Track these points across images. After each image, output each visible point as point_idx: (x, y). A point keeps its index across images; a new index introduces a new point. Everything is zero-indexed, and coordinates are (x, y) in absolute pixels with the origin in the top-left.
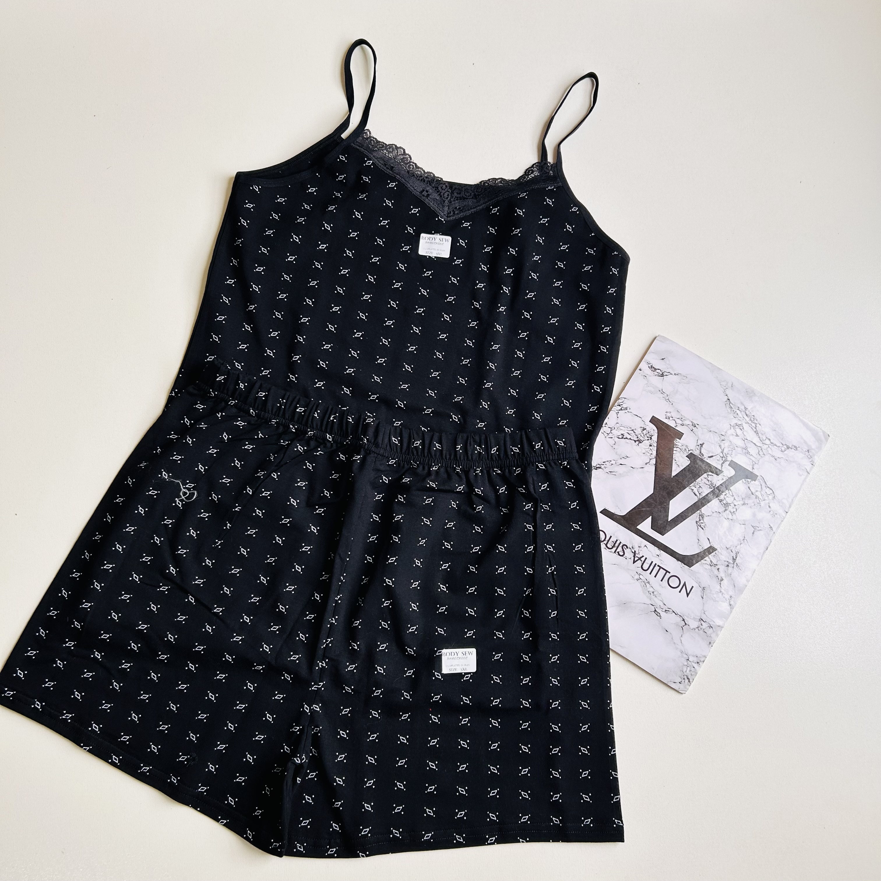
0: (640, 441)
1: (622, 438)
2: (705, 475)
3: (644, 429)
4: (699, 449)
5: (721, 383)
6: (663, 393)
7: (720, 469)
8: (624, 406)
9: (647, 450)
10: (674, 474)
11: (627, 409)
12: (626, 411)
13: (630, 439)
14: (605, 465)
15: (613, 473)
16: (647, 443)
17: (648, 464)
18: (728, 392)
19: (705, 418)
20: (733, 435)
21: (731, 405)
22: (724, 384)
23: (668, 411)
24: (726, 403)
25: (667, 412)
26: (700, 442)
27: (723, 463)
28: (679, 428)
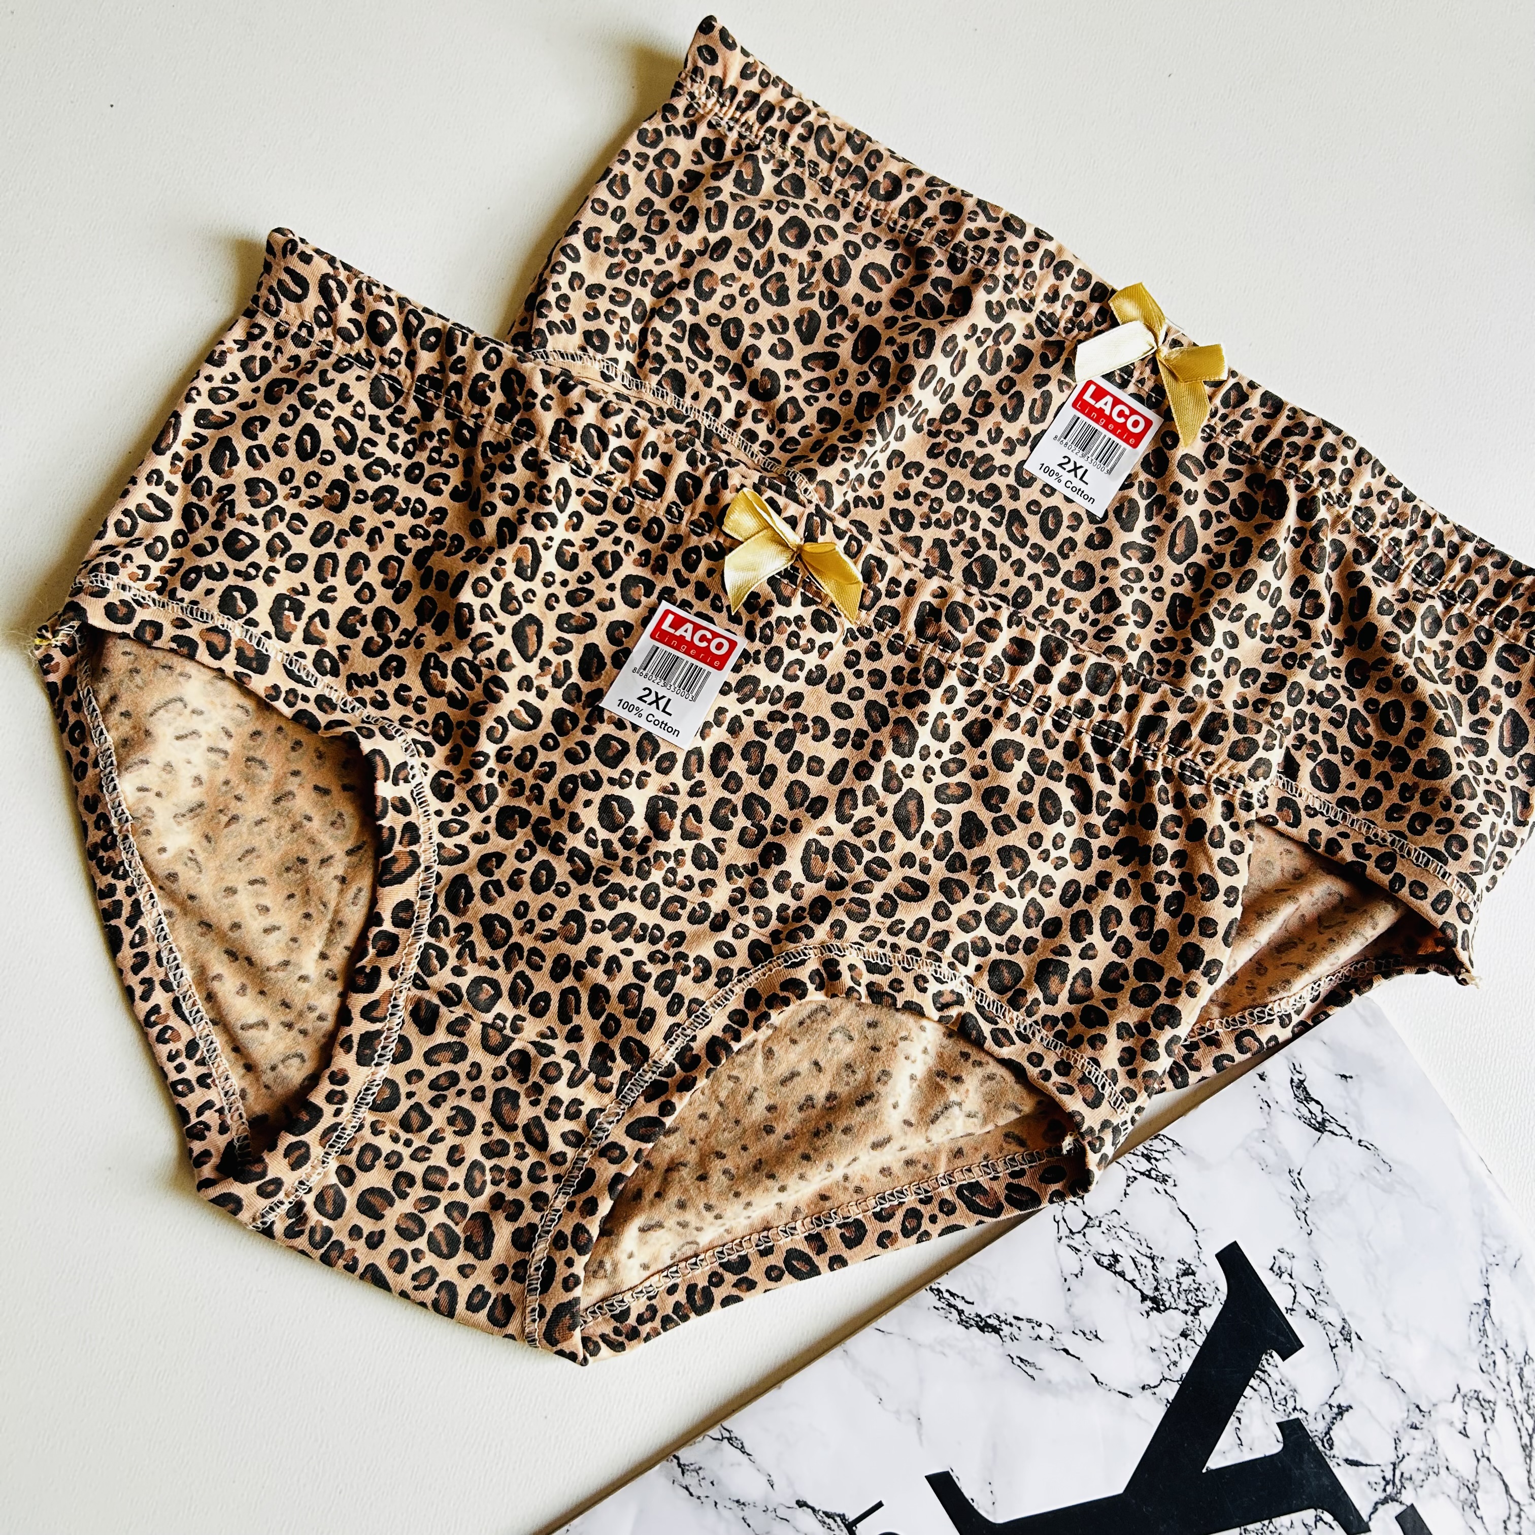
0: (1158, 1305)
1: (1109, 1267)
2: (1309, 1515)
3: (1188, 1272)
4: (1328, 1418)
5: (1488, 1241)
6: (1298, 1184)
7: (1365, 1517)
8: (1163, 1167)
9: (1167, 1343)
10: (1215, 1462)
11: (1164, 1181)
12: (1160, 1187)
13: (1132, 1282)
14: (1015, 1330)
15: (1030, 1370)
16: (1176, 1320)
17: (1148, 1392)
18: (1497, 1278)
19: (1389, 1326)
20: (1451, 1424)
21: (1488, 1323)
22: (1495, 1245)
23: (1287, 1249)
24: (1475, 1309)
25: (1281, 1251)
26: (1340, 1399)
27: (1384, 1502)
28: (1297, 1323)
